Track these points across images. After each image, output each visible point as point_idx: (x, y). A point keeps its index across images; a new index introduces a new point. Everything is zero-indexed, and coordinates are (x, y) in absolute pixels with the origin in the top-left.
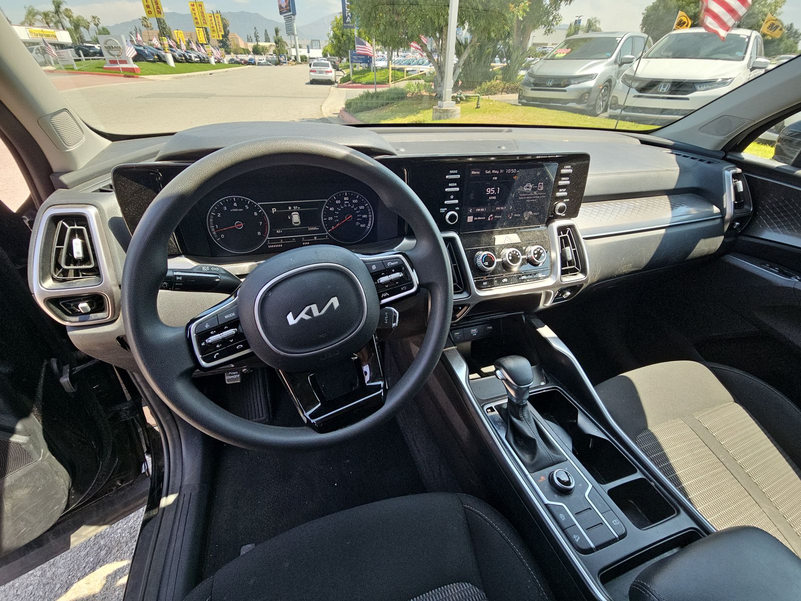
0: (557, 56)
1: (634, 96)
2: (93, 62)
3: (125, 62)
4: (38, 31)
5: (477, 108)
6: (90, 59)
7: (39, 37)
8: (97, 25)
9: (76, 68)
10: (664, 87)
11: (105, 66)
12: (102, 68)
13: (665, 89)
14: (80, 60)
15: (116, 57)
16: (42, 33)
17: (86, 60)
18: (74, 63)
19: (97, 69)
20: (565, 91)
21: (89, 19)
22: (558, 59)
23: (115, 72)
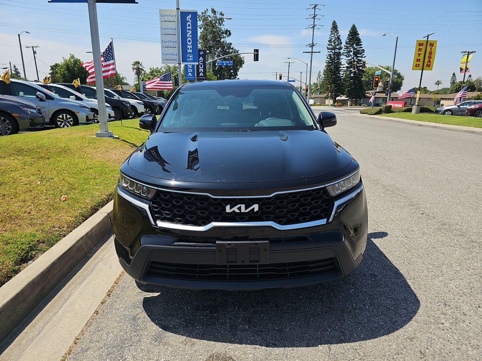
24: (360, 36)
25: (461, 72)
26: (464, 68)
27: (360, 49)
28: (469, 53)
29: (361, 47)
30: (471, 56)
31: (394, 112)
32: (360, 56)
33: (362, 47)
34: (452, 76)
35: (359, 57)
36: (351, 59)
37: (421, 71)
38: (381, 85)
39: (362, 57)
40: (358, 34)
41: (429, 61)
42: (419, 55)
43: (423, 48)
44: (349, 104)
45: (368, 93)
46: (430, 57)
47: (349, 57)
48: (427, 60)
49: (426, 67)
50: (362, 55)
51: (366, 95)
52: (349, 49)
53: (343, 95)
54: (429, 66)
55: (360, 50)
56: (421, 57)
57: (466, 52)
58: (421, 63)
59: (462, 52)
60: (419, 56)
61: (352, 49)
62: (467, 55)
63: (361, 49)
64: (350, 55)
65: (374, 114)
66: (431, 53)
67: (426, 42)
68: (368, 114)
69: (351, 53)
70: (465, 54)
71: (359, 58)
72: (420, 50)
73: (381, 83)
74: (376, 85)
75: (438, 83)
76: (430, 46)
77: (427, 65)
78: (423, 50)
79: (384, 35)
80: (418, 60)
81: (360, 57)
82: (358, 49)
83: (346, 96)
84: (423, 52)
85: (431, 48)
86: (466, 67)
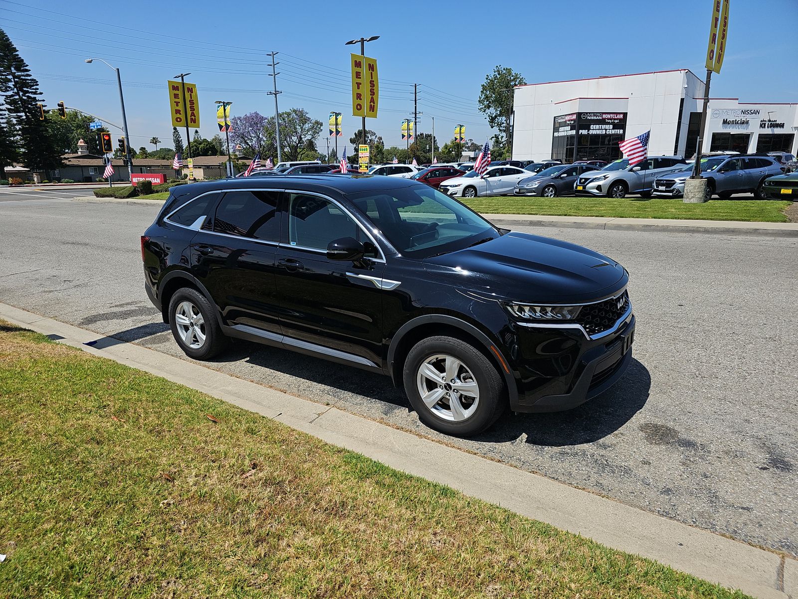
24: (21, 54)
25: (221, 130)
26: (223, 124)
27: (26, 78)
28: (225, 105)
29: (28, 74)
30: (228, 108)
31: (157, 192)
32: (30, 90)
33: (30, 75)
34: (173, 131)
35: (28, 92)
36: (12, 96)
37: (186, 128)
38: (83, 144)
39: (35, 93)
40: (15, 50)
41: (193, 114)
42: (177, 103)
43: (180, 93)
44: (36, 179)
45: (65, 159)
46: (192, 109)
47: (8, 91)
48: (189, 113)
49: (191, 122)
50: (33, 89)
51: (63, 161)
52: (4, 75)
53: (18, 163)
54: (195, 122)
55: (28, 80)
56: (181, 107)
57: (220, 102)
58: (182, 116)
59: (217, 102)
60: (177, 105)
61: (10, 77)
62: (223, 106)
63: (29, 78)
64: (10, 87)
65: (128, 197)
66: (192, 102)
67: (182, 84)
68: (116, 198)
69: (11, 84)
70: (219, 105)
71: (30, 95)
72: (176, 96)
73: (81, 140)
74: (108, 148)
75: (155, 141)
76: (188, 92)
77: (192, 119)
78: (181, 96)
79: (90, 62)
80: (178, 112)
81: (32, 92)
82: (23, 78)
83: (22, 165)
84: (180, 100)
85: (191, 95)
86: (226, 123)
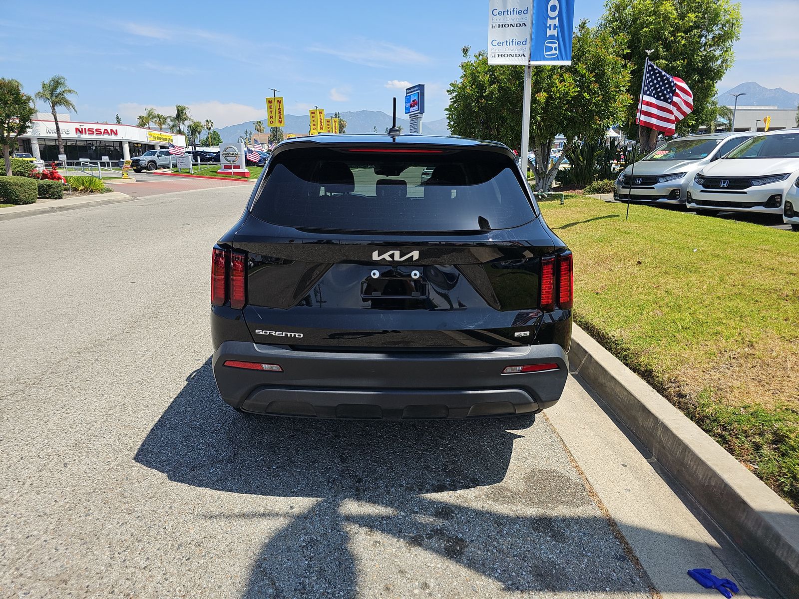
0: (654, 157)
1: (702, 191)
2: (209, 166)
3: (238, 167)
4: (157, 134)
5: (561, 204)
6: (207, 164)
7: (156, 140)
8: (209, 129)
9: (192, 171)
10: (724, 183)
11: (219, 171)
12: (216, 172)
13: (725, 185)
14: (197, 165)
15: (232, 162)
16: (160, 136)
17: (201, 164)
18: (191, 167)
19: (211, 173)
20: (653, 188)
21: (204, 123)
22: (655, 160)
23: (226, 176)
